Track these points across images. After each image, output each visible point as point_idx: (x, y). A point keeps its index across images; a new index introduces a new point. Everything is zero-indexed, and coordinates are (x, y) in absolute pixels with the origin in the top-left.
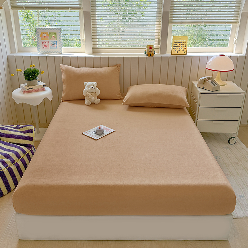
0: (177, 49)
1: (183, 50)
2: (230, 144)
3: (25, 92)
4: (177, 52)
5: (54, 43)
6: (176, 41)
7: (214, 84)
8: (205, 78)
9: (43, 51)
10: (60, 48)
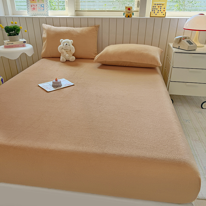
0: (156, 11)
1: (162, 12)
2: (202, 108)
3: (6, 47)
4: (156, 14)
5: (41, 6)
6: (155, 3)
7: (190, 43)
8: (181, 37)
9: (32, 14)
10: (47, 10)
